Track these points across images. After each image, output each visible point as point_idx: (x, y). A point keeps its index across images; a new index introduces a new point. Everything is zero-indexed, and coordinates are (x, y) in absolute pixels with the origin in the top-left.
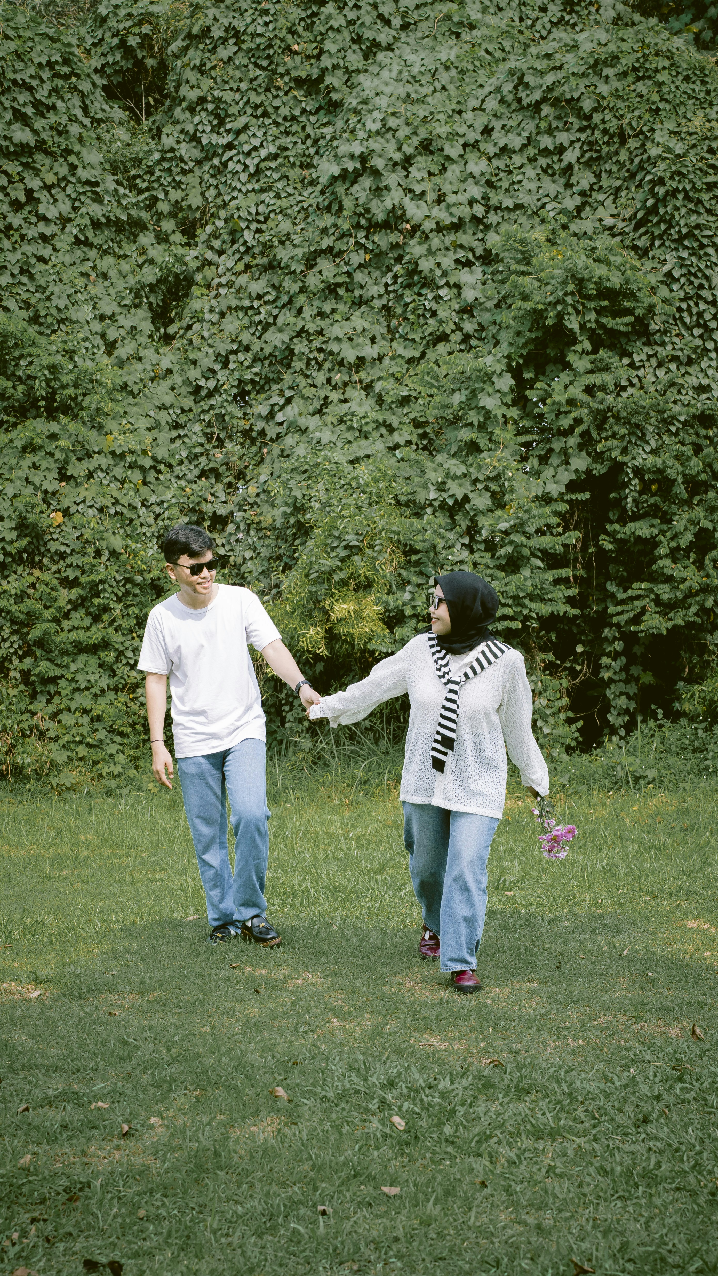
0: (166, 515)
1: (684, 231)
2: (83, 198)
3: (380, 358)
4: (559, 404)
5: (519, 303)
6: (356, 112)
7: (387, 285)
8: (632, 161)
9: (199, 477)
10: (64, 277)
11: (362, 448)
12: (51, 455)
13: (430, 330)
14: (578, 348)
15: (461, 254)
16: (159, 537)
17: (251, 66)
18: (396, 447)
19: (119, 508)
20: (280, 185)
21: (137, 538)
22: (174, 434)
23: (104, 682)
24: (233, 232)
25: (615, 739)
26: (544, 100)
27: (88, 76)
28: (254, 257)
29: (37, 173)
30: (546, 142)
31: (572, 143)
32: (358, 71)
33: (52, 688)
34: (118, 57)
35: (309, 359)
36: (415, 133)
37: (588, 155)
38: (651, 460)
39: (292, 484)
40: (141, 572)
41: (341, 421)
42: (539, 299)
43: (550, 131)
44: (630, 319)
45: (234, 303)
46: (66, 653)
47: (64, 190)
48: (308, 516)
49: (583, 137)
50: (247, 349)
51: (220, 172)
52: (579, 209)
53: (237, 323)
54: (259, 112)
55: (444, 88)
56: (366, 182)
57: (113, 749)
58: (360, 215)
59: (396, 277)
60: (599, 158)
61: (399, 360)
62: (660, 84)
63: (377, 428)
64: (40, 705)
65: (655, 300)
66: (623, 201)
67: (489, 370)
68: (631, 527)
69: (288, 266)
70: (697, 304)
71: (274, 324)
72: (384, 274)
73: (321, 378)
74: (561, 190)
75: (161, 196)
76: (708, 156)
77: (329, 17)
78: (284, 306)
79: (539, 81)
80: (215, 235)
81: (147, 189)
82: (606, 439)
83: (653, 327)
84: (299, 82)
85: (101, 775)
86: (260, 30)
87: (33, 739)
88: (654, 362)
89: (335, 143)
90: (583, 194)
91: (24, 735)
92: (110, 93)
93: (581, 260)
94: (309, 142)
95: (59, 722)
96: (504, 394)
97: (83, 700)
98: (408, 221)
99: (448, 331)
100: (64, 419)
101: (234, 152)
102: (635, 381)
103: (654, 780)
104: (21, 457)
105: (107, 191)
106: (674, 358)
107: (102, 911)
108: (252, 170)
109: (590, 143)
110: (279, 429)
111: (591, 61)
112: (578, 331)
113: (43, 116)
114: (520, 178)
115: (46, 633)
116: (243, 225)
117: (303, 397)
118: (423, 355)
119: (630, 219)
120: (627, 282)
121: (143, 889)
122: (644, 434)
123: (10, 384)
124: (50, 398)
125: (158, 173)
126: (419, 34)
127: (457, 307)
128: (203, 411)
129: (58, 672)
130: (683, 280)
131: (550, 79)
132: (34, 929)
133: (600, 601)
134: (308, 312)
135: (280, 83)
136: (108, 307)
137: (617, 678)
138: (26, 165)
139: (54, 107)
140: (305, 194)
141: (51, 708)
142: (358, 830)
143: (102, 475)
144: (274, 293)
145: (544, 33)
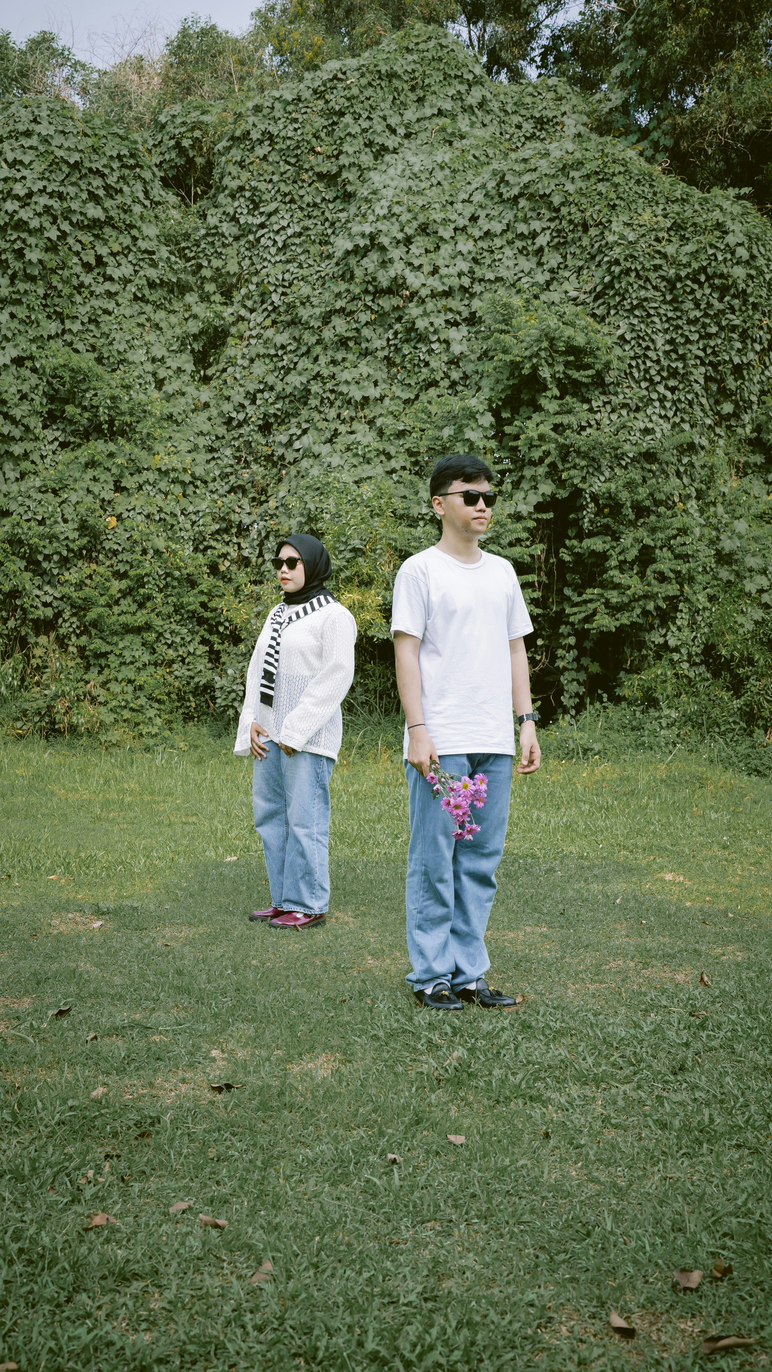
0: (201, 522)
1: (635, 302)
2: (141, 264)
3: (382, 399)
4: (532, 439)
5: (501, 356)
6: (367, 200)
7: (388, 340)
8: (593, 246)
9: (229, 492)
10: (124, 326)
11: (365, 471)
12: (108, 470)
13: (423, 377)
14: (549, 394)
15: (450, 316)
16: (194, 540)
17: (282, 163)
18: (393, 471)
19: (163, 515)
20: (302, 258)
21: (177, 540)
22: (209, 456)
23: (146, 658)
24: (262, 294)
25: (567, 717)
26: (521, 195)
27: (150, 167)
28: (279, 314)
29: (106, 242)
30: (522, 228)
31: (544, 229)
32: (369, 169)
33: (103, 662)
34: (173, 155)
35: (323, 398)
36: (415, 218)
37: (556, 240)
38: (604, 487)
39: (307, 498)
40: (179, 569)
41: (348, 449)
42: (517, 352)
43: (525, 220)
44: (590, 372)
45: (262, 351)
46: (115, 633)
47: (126, 256)
48: (320, 525)
49: (552, 225)
50: (272, 389)
51: (253, 246)
52: (548, 284)
53: (264, 368)
54: (288, 199)
55: (439, 183)
56: (374, 256)
57: (151, 713)
58: (368, 282)
59: (396, 333)
60: (565, 243)
61: (397, 401)
62: (617, 185)
63: (378, 455)
64: (92, 675)
65: (611, 357)
66: (585, 277)
67: (474, 410)
68: (587, 542)
69: (307, 323)
70: (644, 363)
71: (295, 368)
72: (386, 331)
73: (332, 413)
74: (534, 266)
75: (205, 263)
76: (655, 243)
77: (347, 126)
78: (303, 355)
79: (517, 179)
80: (248, 297)
81: (194, 258)
82: (569, 469)
83: (608, 380)
84: (321, 176)
85: (141, 735)
86: (290, 134)
87: (87, 703)
88: (609, 408)
89: (349, 225)
90: (552, 271)
91: (78, 700)
92: (166, 183)
93: (553, 322)
94: (327, 224)
95: (108, 690)
96: (485, 429)
97: (128, 672)
98: (407, 289)
99: (438, 379)
100: (121, 441)
101: (266, 230)
102: (593, 423)
103: (599, 752)
104: (84, 472)
105: (161, 259)
106: (625, 406)
107: (145, 848)
108: (280, 244)
109: (559, 231)
110: (296, 455)
111: (561, 166)
112: (549, 379)
113: (112, 197)
114: (500, 256)
115: (100, 616)
116: (272, 288)
117: (316, 429)
118: (417, 397)
119: (590, 292)
120: (588, 343)
121: (179, 830)
122: (600, 467)
123: (79, 411)
124: (111, 422)
125: (203, 246)
126: (419, 142)
127: (446, 359)
128: (234, 439)
129: (108, 648)
130: (633, 342)
131: (526, 178)
132: (88, 863)
133: (559, 603)
134: (323, 360)
135: (305, 176)
136: (158, 352)
137: (569, 667)
138: (97, 236)
139: (121, 191)
140: (323, 265)
141: (102, 678)
142: (356, 786)
143: (149, 488)
144: (295, 344)
145: (519, 145)
